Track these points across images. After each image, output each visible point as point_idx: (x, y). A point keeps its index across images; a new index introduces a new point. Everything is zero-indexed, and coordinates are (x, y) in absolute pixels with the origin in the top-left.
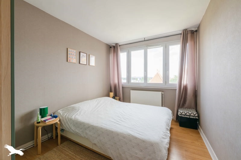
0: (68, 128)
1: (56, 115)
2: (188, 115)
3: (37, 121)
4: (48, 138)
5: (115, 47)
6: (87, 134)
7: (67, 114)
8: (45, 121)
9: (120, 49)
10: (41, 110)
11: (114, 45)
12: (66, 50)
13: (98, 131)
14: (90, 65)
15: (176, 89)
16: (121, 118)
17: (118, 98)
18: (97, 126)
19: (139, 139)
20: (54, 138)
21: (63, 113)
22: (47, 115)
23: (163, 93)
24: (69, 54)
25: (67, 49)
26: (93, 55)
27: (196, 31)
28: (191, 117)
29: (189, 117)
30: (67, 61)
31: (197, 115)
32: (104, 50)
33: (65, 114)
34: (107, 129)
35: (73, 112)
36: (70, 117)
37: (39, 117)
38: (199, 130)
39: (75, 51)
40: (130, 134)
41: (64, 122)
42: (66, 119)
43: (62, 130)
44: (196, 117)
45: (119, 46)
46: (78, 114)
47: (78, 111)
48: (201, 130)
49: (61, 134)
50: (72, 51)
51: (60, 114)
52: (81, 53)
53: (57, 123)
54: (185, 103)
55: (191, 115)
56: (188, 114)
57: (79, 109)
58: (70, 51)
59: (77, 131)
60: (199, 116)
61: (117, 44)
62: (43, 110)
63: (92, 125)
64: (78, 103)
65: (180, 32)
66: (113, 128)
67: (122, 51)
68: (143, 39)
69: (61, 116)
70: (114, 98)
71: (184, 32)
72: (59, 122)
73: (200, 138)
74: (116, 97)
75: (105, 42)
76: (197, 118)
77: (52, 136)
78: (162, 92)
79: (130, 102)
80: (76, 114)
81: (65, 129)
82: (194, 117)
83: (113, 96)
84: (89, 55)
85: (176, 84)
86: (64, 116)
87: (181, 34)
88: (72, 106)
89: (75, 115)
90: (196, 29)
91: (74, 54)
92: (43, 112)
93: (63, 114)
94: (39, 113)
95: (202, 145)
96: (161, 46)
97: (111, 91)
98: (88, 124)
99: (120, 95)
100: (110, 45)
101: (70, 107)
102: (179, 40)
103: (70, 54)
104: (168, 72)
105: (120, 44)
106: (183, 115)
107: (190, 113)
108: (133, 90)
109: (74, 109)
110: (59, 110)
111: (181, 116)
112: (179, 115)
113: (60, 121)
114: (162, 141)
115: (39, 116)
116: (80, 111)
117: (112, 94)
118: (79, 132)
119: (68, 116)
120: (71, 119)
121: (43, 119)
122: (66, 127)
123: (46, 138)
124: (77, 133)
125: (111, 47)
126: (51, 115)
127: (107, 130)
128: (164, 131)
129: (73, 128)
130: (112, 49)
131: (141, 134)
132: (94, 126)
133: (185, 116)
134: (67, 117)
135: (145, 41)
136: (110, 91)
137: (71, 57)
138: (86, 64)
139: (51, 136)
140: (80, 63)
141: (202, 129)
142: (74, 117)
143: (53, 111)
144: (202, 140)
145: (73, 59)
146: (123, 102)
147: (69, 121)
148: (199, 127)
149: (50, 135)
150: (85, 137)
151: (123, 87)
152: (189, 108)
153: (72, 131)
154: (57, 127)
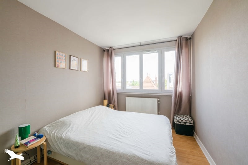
0: (57, 150)
1: (41, 134)
2: (184, 123)
3: (15, 145)
4: (31, 162)
5: (109, 51)
6: (82, 156)
7: (56, 131)
8: (26, 144)
9: (115, 53)
10: (20, 129)
11: (108, 48)
12: (53, 53)
13: (96, 152)
14: (82, 70)
15: (172, 96)
16: (119, 132)
17: (112, 105)
18: (95, 147)
19: (146, 161)
20: (39, 161)
21: (51, 130)
22: (29, 135)
23: (159, 100)
24: (57, 58)
25: (55, 52)
26: (86, 59)
27: (190, 38)
28: (187, 124)
29: (185, 124)
30: (55, 66)
31: (192, 122)
32: (97, 54)
33: (53, 132)
34: (107, 149)
35: (63, 128)
36: (59, 135)
37: (18, 140)
38: (194, 137)
39: (64, 55)
40: (135, 155)
41: (52, 142)
42: (55, 139)
43: (49, 152)
44: (192, 123)
45: (114, 49)
46: (70, 131)
47: (69, 126)
48: (197, 137)
49: (48, 156)
50: (61, 55)
51: (47, 131)
52: (71, 57)
53: (42, 144)
54: (180, 110)
55: (187, 122)
56: (184, 121)
57: (70, 124)
58: (59, 54)
59: (69, 153)
60: (194, 123)
61: (111, 48)
62: (23, 128)
63: (88, 145)
64: (69, 115)
65: (176, 39)
66: (113, 147)
67: (117, 55)
68: (139, 44)
69: (48, 134)
70: (108, 106)
71: (179, 39)
72: (45, 143)
73: (197, 145)
74: (110, 105)
75: (98, 45)
76: (193, 125)
77: (36, 159)
78: (158, 98)
79: (125, 110)
80: (67, 130)
81: (53, 151)
82: (190, 124)
83: (107, 104)
84: (81, 59)
85: (172, 91)
86: (52, 134)
87: (176, 41)
88: (62, 119)
89: (66, 132)
90: (190, 36)
91: (63, 59)
92: (23, 132)
93: (50, 132)
94: (17, 134)
95: (201, 154)
96: (156, 52)
97: (105, 99)
98: (83, 144)
99: (115, 102)
100: (103, 48)
101: (58, 122)
102: (174, 47)
103: (59, 58)
104: (163, 78)
105: (114, 48)
106: (179, 122)
107: (186, 120)
108: (128, 96)
109: (64, 124)
110: (44, 126)
111: (177, 123)
112: (176, 123)
113: (46, 141)
114: (171, 161)
115: (18, 138)
116: (71, 126)
117: (106, 102)
118: (71, 154)
119: (57, 133)
120: (61, 138)
121: (24, 142)
122: (54, 148)
123: (28, 163)
124: (70, 155)
125: (104, 51)
126: (34, 135)
127: (107, 151)
128: (170, 147)
129: (64, 150)
130: (106, 53)
131: (148, 154)
132: (91, 146)
133: (181, 123)
134: (56, 135)
135: (141, 45)
136: (103, 99)
137: (59, 61)
138: (77, 69)
139: (34, 159)
140: (70, 69)
141: (197, 135)
142: (65, 134)
143: (37, 129)
144: (200, 148)
145: (62, 64)
146: (118, 110)
147: (58, 140)
148: (195, 133)
149: (32, 159)
150: (80, 160)
151: (117, 94)
152: (184, 114)
153: (62, 153)
154: (42, 148)
